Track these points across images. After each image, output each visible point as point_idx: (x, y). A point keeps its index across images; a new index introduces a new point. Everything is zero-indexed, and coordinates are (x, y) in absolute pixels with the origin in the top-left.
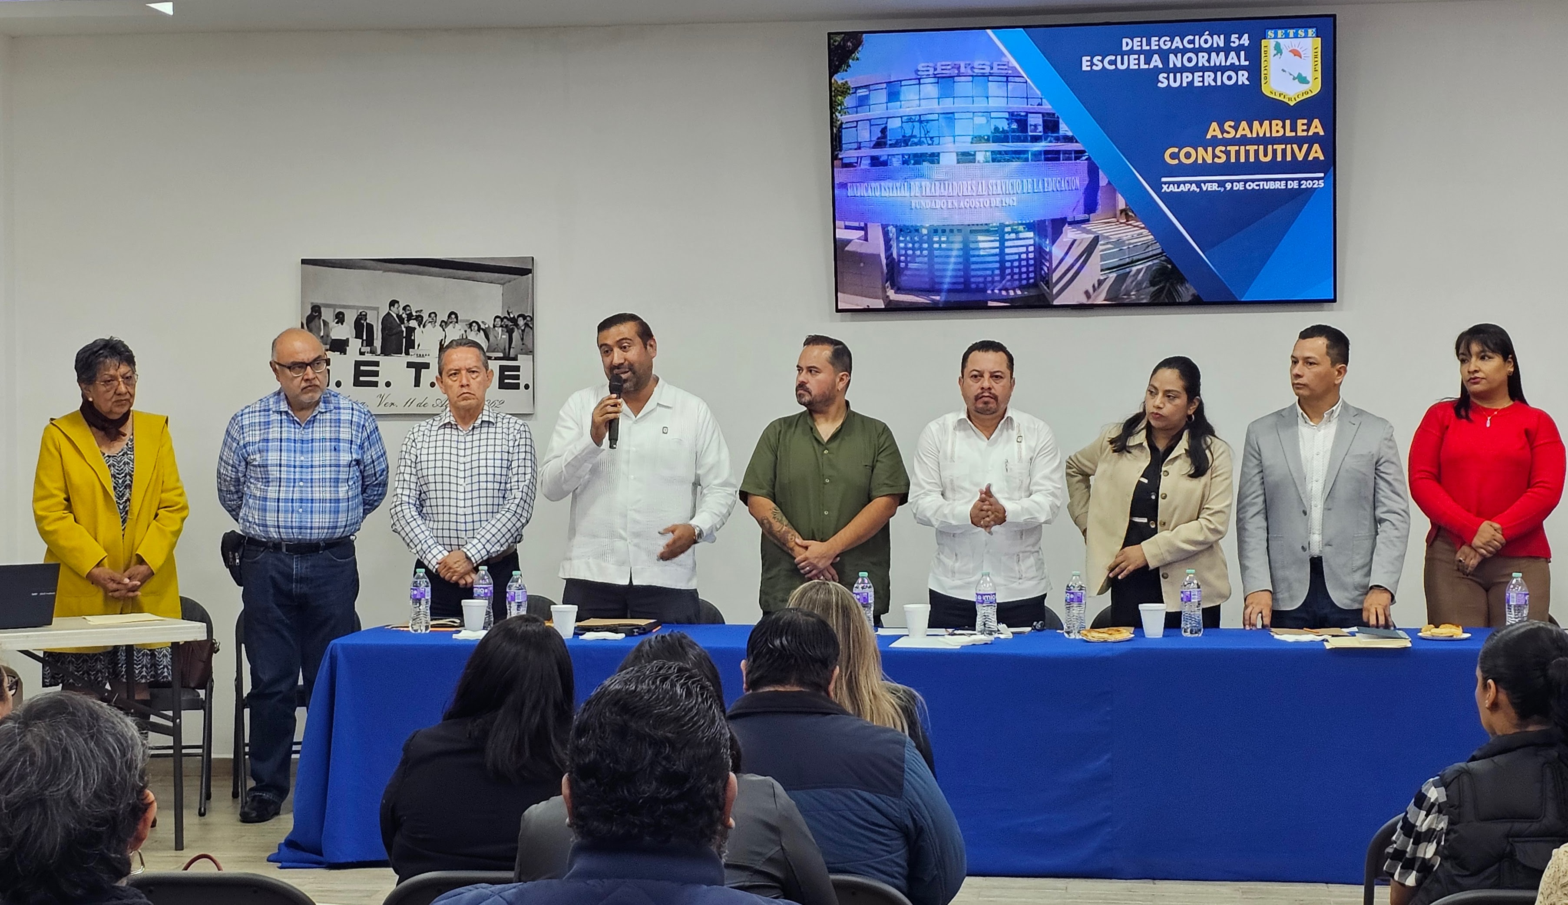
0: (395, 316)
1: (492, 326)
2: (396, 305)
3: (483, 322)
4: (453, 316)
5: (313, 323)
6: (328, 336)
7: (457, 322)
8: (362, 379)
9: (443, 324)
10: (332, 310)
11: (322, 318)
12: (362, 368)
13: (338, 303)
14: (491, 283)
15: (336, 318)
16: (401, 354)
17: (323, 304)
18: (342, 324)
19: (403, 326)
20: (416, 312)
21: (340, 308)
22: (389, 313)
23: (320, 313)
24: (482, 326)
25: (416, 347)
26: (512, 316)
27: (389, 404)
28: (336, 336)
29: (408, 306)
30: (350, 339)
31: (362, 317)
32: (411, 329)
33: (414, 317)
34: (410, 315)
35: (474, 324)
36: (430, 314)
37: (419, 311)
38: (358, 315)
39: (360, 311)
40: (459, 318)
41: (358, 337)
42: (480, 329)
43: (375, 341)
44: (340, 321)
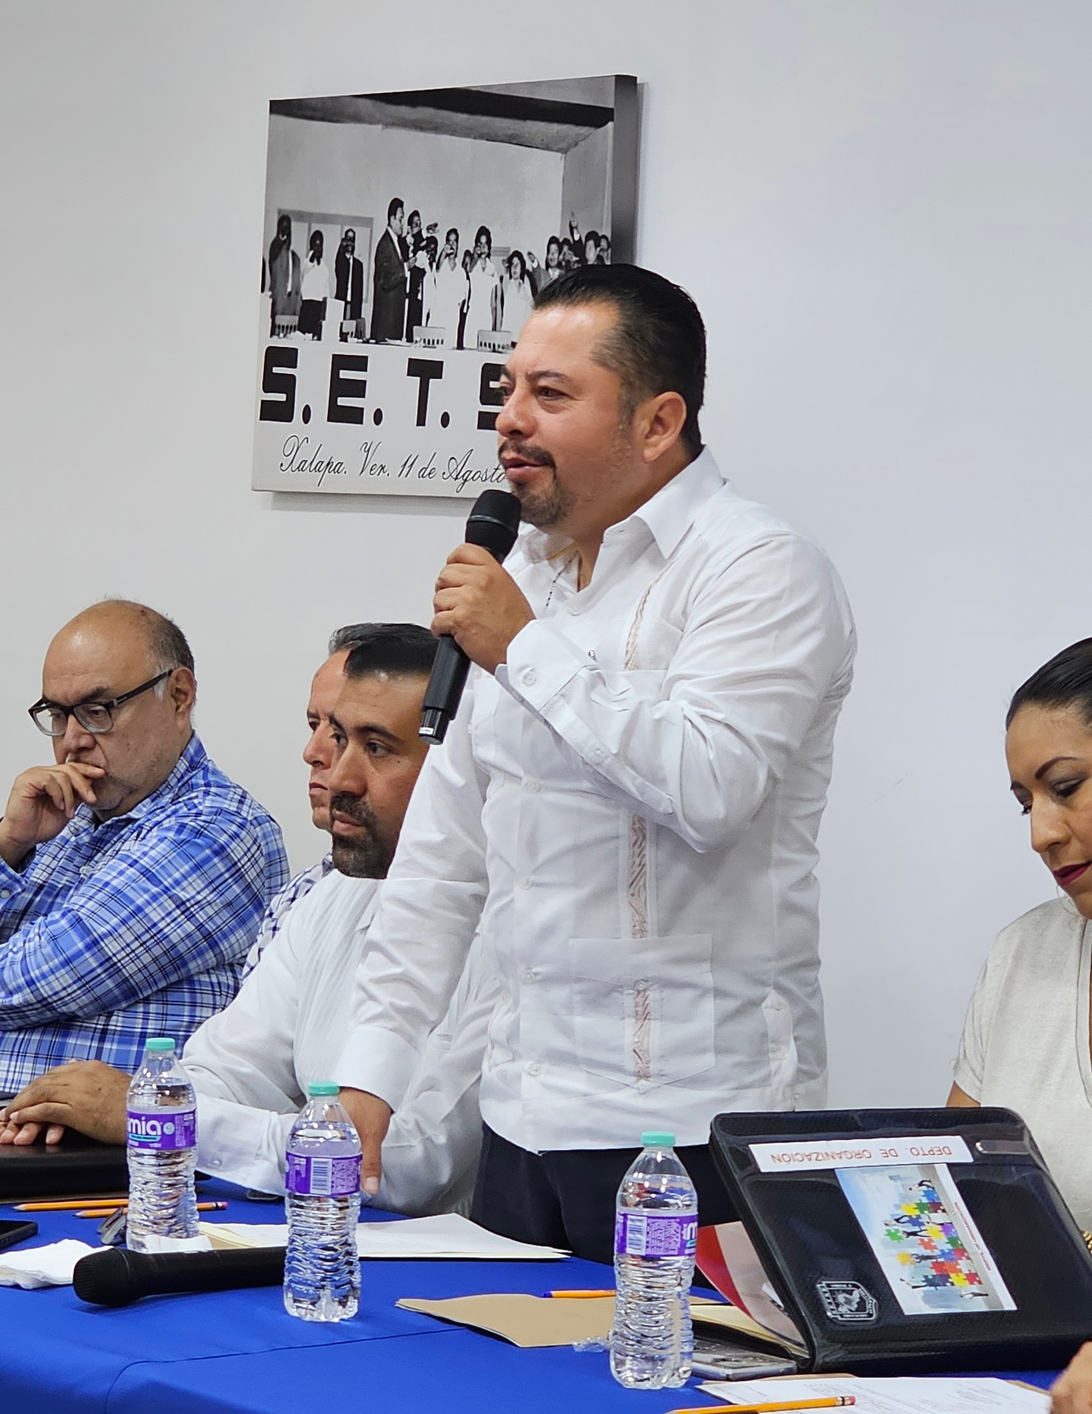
0: (395, 239)
2: (399, 215)
3: (530, 254)
4: (483, 239)
5: (278, 262)
6: (298, 292)
8: (342, 401)
9: (468, 260)
10: (306, 225)
11: (292, 247)
12: (344, 374)
13: (317, 210)
14: (547, 148)
15: (311, 249)
17: (293, 212)
18: (319, 263)
19: (406, 265)
20: (428, 229)
21: (318, 222)
22: (387, 235)
23: (289, 235)
24: (529, 266)
25: (423, 321)
26: (577, 238)
27: (376, 470)
28: (309, 292)
29: (416, 213)
30: (328, 301)
31: (348, 243)
32: (418, 274)
33: (424, 243)
34: (418, 236)
35: (516, 260)
36: (449, 234)
37: (432, 227)
38: (343, 240)
39: (346, 228)
40: (492, 245)
41: (340, 295)
42: (524, 272)
43: (364, 305)
44: (317, 256)
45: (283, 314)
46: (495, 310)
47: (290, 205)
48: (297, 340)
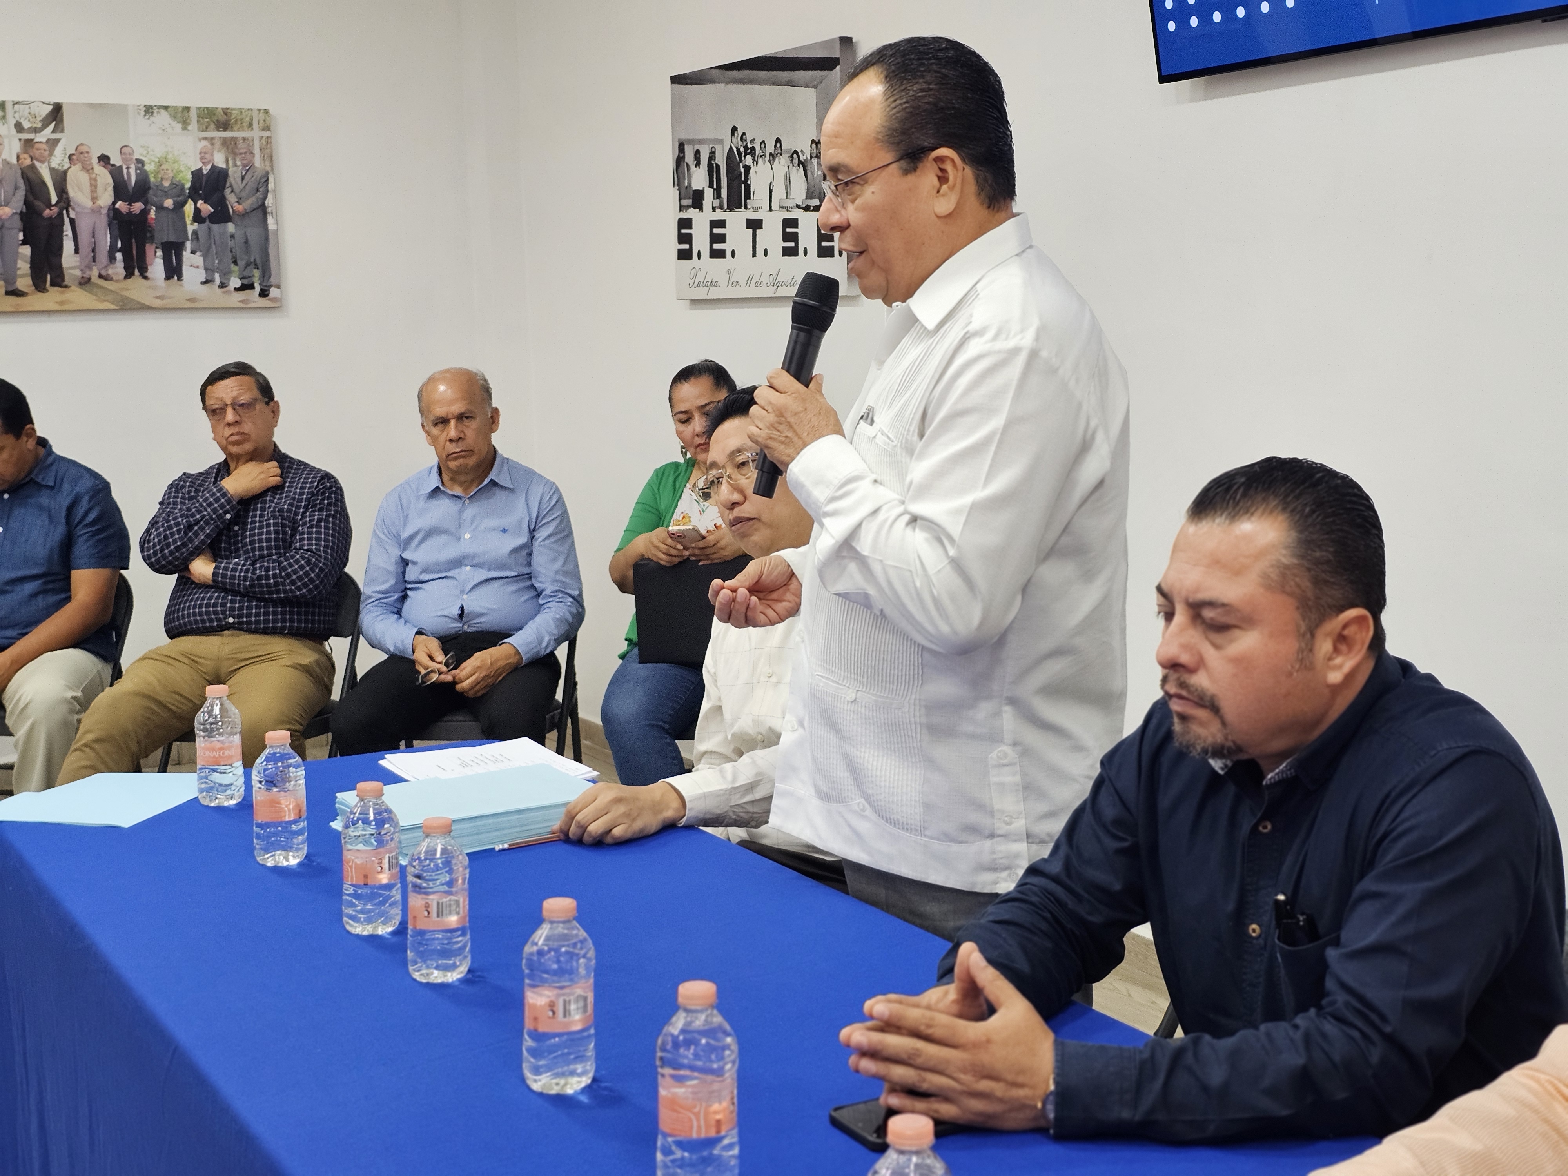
0: (735, 150)
1: (809, 158)
2: (736, 135)
3: (802, 151)
4: (778, 145)
5: (680, 170)
6: (690, 185)
7: (781, 154)
8: (716, 246)
9: (771, 158)
11: (686, 160)
12: (716, 231)
13: (696, 137)
14: (807, 87)
15: (695, 160)
16: (741, 208)
18: (699, 167)
19: (741, 164)
20: (751, 142)
21: (697, 144)
22: (731, 149)
23: (684, 154)
24: (802, 159)
25: (752, 197)
27: (735, 284)
28: (696, 186)
29: (744, 134)
30: (705, 189)
31: (712, 156)
32: (747, 169)
33: (749, 151)
34: (746, 147)
35: (795, 156)
36: (761, 144)
37: (752, 141)
38: (710, 153)
39: (711, 146)
40: (783, 148)
41: (711, 185)
42: (800, 162)
43: (722, 190)
44: (698, 164)
45: (684, 199)
46: (786, 186)
47: (683, 136)
48: (692, 213)
